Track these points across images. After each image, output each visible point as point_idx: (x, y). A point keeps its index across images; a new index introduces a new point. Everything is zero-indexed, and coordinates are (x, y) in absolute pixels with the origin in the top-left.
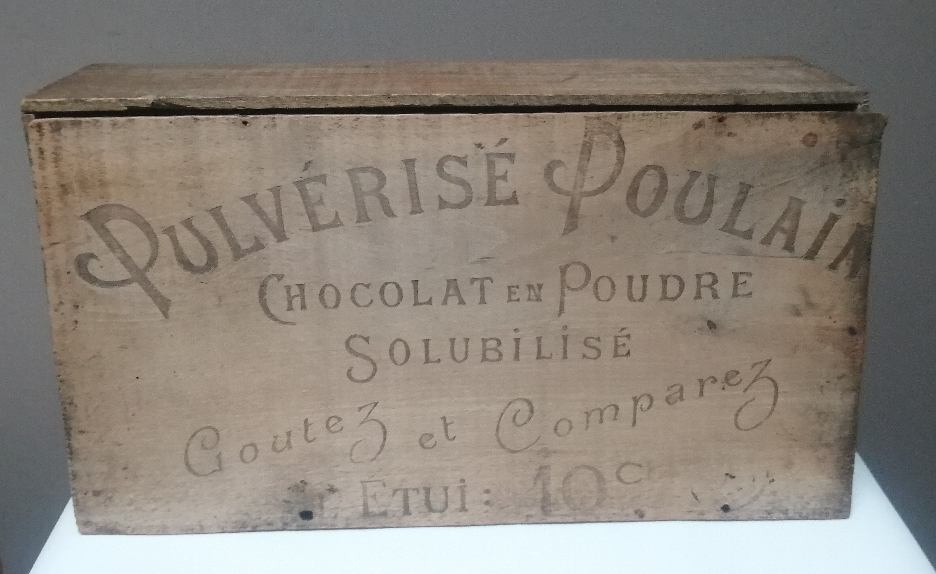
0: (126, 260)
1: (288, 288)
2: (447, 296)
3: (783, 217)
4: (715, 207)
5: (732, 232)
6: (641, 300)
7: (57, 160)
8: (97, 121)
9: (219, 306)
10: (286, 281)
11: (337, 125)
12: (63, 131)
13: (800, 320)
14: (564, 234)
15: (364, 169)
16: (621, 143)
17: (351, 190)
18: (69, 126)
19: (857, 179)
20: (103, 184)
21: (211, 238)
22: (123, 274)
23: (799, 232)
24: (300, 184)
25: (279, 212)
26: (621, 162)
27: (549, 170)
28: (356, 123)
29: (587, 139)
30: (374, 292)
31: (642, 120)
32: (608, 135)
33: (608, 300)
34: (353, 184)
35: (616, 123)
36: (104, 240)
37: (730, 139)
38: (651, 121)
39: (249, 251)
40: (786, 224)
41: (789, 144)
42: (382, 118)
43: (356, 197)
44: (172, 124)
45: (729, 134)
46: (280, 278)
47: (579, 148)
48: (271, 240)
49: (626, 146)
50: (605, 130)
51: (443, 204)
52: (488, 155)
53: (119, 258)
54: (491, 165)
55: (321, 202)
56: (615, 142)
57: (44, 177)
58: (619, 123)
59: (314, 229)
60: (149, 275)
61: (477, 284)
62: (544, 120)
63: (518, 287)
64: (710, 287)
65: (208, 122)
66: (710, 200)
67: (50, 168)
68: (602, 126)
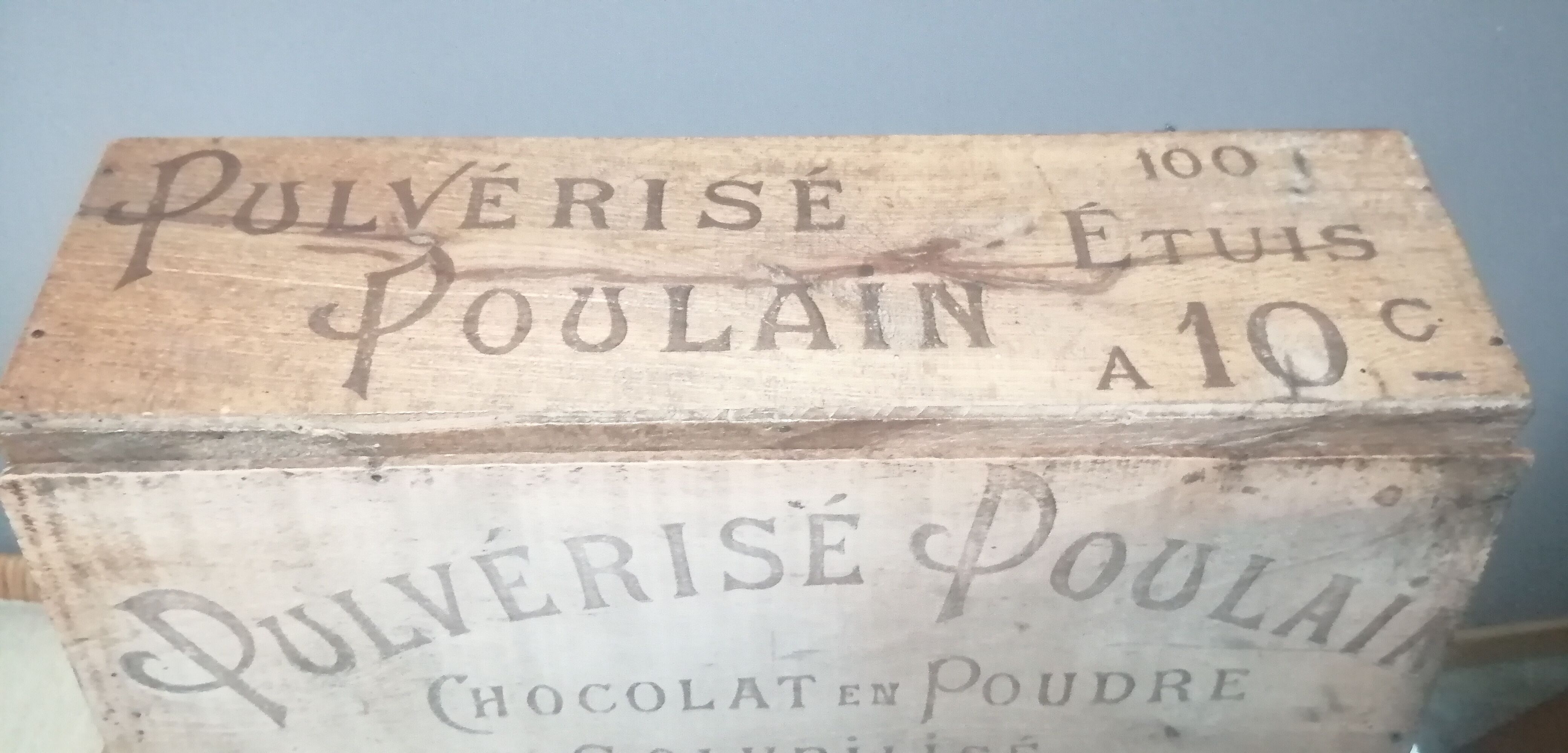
0: (203, 660)
1: (476, 693)
2: (739, 697)
3: (1317, 601)
4: (1203, 587)
5: (1228, 619)
6: (1061, 703)
7: (57, 532)
8: (114, 478)
9: (366, 712)
10: (471, 683)
11: (543, 479)
12: (57, 492)
13: (1316, 727)
14: (939, 620)
15: (593, 539)
16: (1050, 502)
17: (572, 567)
18: (67, 486)
19: (1457, 549)
20: (145, 564)
21: (338, 631)
22: (202, 676)
23: (1340, 620)
24: (482, 560)
25: (450, 597)
26: (1046, 528)
27: (918, 539)
28: (576, 475)
29: (989, 496)
30: (619, 695)
31: (1092, 470)
32: (1027, 490)
33: (1006, 703)
34: (576, 560)
35: (1044, 474)
36: (163, 636)
37: (1247, 496)
38: (1109, 471)
39: (407, 646)
40: (1320, 610)
41: (1350, 503)
42: (623, 468)
43: (581, 575)
44: (246, 481)
45: (1247, 490)
46: (460, 679)
47: (974, 509)
48: (440, 634)
49: (1058, 506)
50: (1023, 484)
51: (730, 583)
52: (812, 518)
53: (191, 657)
54: (816, 530)
55: (521, 582)
56: (1039, 500)
57: (41, 555)
58: (1049, 473)
59: (512, 618)
60: (246, 676)
61: (789, 685)
62: (912, 468)
63: (857, 687)
64: (1178, 687)
65: (310, 478)
66: (1198, 574)
67: (49, 544)
68: (1018, 478)
